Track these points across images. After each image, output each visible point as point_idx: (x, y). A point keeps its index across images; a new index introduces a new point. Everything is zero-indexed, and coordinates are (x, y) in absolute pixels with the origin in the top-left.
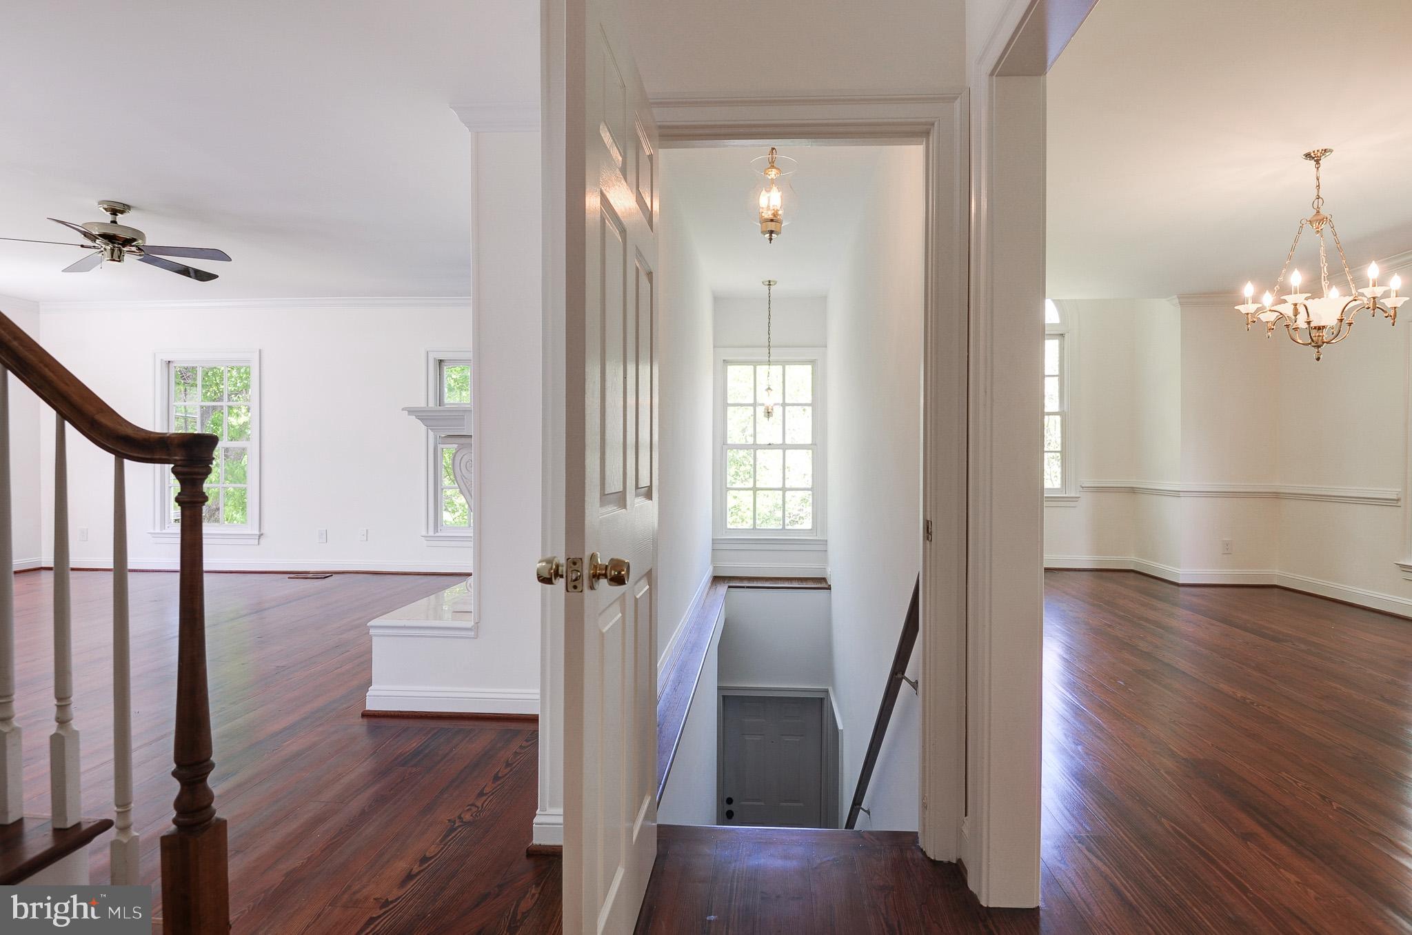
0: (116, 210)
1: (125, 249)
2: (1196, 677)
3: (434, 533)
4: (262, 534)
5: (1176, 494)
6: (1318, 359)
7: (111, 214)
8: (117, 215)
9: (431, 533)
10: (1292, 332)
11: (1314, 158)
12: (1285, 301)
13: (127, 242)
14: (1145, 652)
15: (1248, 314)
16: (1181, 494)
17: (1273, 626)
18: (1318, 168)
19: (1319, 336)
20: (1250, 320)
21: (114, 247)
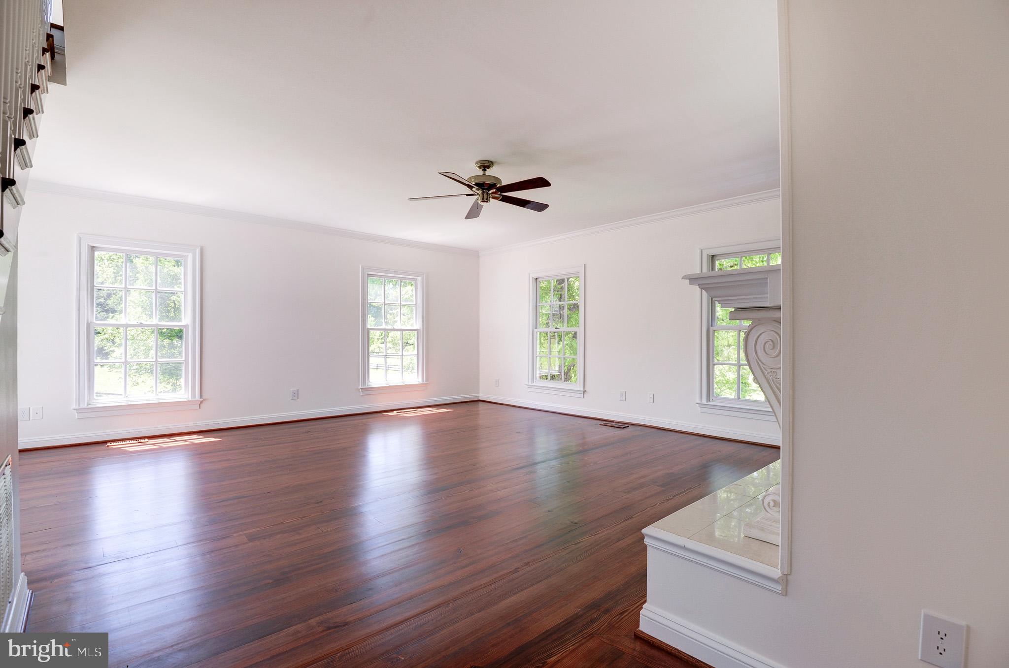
0: (485, 165)
1: (490, 192)
3: (707, 402)
4: (585, 391)
7: (482, 170)
8: (486, 170)
9: (704, 401)
13: (492, 186)
21: (483, 192)
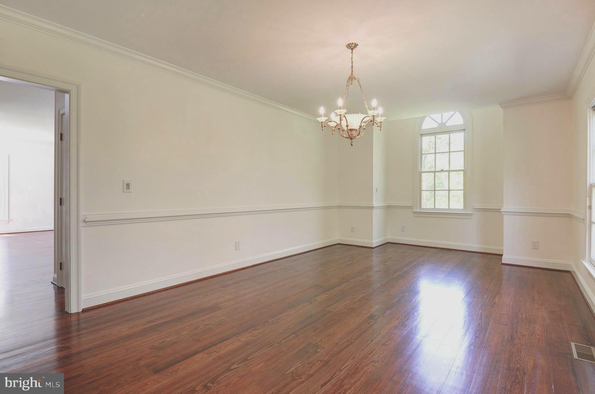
6: (352, 145)
11: (351, 47)
18: (352, 53)
19: (352, 134)
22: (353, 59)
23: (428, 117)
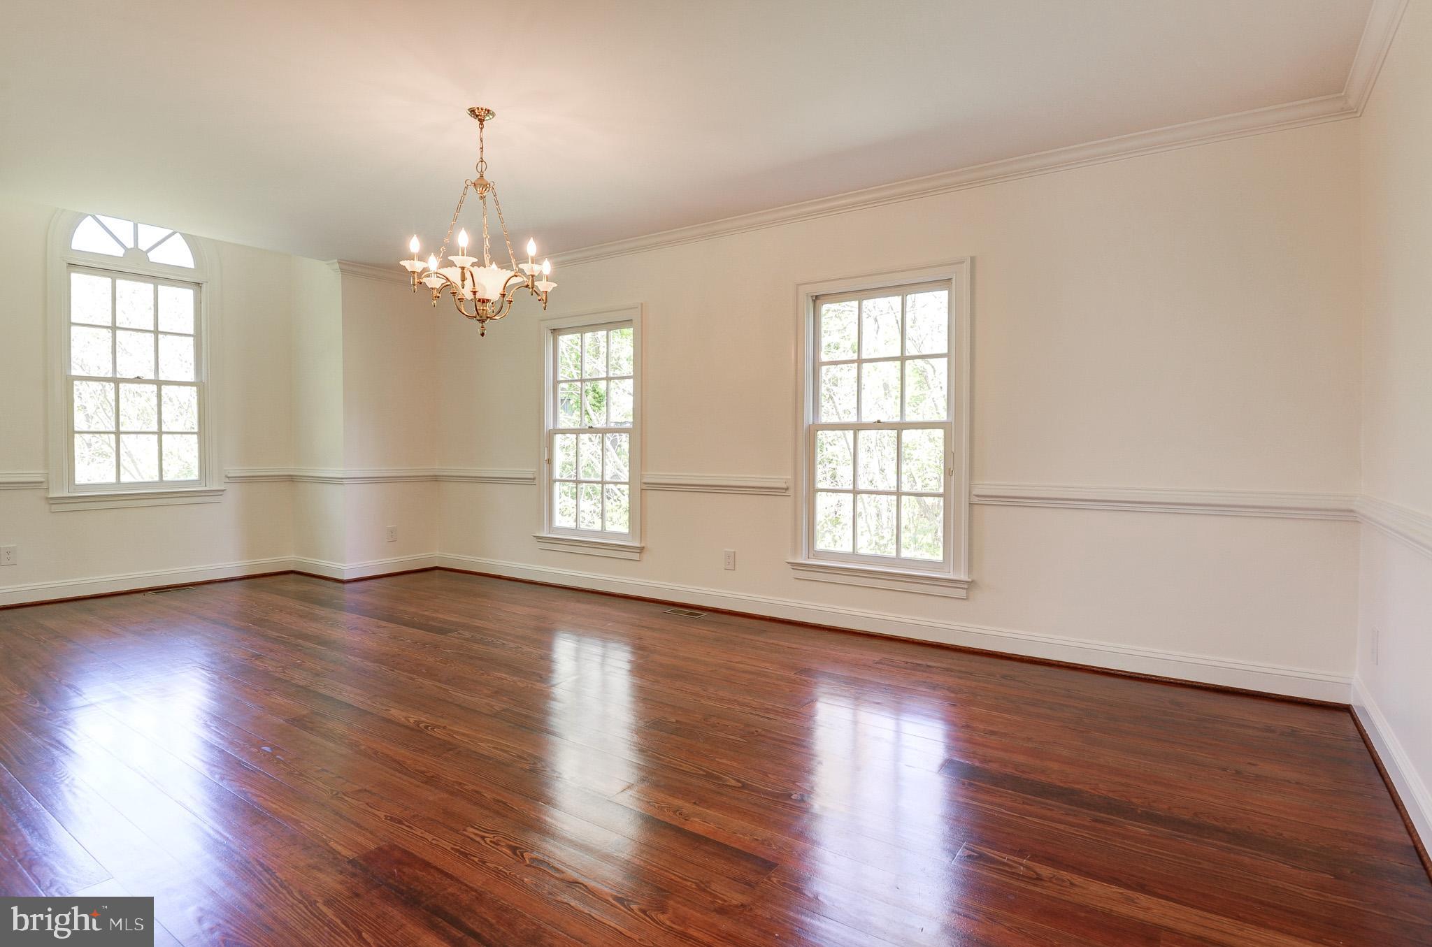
2: (364, 707)
5: (339, 481)
6: (483, 335)
10: (458, 302)
11: (479, 115)
12: (452, 264)
14: (302, 687)
15: (414, 272)
16: (345, 481)
17: (441, 616)
18: (481, 129)
19: (483, 310)
20: (416, 281)
22: (479, 146)
23: (89, 218)
